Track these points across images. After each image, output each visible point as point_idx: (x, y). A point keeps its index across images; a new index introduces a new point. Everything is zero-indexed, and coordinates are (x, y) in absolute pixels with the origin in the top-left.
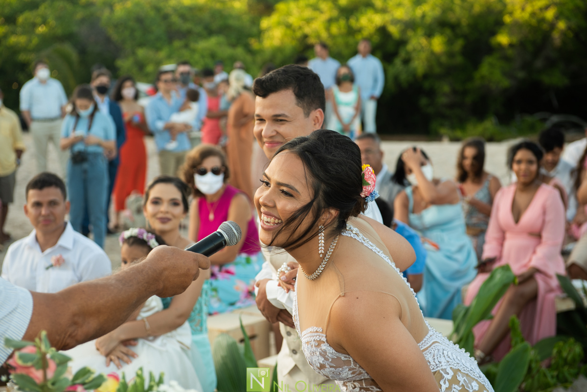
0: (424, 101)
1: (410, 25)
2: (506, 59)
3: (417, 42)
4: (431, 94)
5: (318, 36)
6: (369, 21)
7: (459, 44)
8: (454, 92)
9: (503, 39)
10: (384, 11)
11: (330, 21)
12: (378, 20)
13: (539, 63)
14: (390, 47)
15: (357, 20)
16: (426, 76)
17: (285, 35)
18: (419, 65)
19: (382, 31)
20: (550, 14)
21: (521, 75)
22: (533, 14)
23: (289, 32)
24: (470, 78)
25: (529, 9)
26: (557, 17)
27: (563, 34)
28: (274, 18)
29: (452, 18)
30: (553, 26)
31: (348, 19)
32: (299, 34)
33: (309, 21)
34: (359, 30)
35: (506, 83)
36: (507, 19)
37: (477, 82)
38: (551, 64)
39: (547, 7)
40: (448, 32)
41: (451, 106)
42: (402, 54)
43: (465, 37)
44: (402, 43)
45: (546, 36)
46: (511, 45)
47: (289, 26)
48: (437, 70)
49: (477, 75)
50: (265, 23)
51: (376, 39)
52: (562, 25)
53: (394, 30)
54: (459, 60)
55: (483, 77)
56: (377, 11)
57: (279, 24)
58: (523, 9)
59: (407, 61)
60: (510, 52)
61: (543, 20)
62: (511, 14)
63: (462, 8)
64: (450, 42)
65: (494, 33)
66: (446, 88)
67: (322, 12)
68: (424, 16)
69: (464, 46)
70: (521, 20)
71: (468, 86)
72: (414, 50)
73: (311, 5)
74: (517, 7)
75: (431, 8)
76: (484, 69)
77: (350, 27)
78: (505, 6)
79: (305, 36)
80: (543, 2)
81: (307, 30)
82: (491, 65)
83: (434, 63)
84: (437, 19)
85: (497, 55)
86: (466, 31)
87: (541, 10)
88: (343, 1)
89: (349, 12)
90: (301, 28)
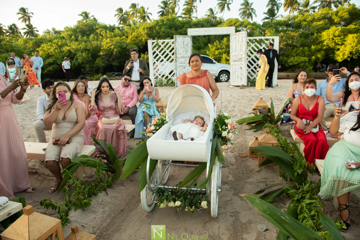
0: (82, 70)
1: (77, 50)
2: (102, 58)
3: (79, 54)
4: (84, 68)
5: (52, 53)
6: (65, 49)
7: (90, 54)
8: (90, 67)
9: (101, 53)
10: (70, 46)
11: (55, 49)
12: (68, 48)
13: (111, 60)
14: (72, 56)
15: (63, 49)
16: (82, 63)
17: (43, 53)
18: (80, 60)
19: (69, 51)
20: (112, 47)
21: (107, 62)
22: (108, 47)
23: (44, 52)
24: (94, 64)
25: (107, 46)
26: (114, 48)
27: (116, 52)
28: (40, 48)
29: (88, 48)
30: (113, 50)
31: (60, 49)
32: (47, 53)
33: (49, 49)
34: (63, 51)
35: (103, 65)
36: (102, 48)
37: (96, 65)
38: (114, 60)
39: (112, 45)
40: (87, 51)
41: (90, 71)
42: (76, 58)
43: (92, 53)
44: (76, 54)
45: (112, 53)
46: (103, 55)
47: (44, 51)
48: (85, 62)
49: (95, 63)
51: (68, 54)
52: (115, 50)
53: (73, 51)
54: (91, 58)
55: (97, 63)
56: (68, 46)
57: (41, 50)
58: (106, 46)
59: (77, 60)
60: (103, 57)
61: (111, 49)
62: (103, 47)
63: (90, 46)
64: (88, 54)
65: (99, 52)
66: (88, 66)
67: (53, 47)
68: (80, 48)
69: (92, 55)
70: (105, 49)
71: (93, 65)
72: (78, 56)
73: (50, 45)
74: (104, 45)
75: (82, 46)
76: (97, 61)
77: (61, 51)
78: (101, 45)
79: (49, 53)
80: (110, 44)
81: (49, 52)
82: (99, 60)
83: (84, 60)
84: (84, 48)
85: (100, 57)
86: (92, 51)
87: (110, 46)
88: (59, 44)
89: (61, 47)
90: (47, 51)
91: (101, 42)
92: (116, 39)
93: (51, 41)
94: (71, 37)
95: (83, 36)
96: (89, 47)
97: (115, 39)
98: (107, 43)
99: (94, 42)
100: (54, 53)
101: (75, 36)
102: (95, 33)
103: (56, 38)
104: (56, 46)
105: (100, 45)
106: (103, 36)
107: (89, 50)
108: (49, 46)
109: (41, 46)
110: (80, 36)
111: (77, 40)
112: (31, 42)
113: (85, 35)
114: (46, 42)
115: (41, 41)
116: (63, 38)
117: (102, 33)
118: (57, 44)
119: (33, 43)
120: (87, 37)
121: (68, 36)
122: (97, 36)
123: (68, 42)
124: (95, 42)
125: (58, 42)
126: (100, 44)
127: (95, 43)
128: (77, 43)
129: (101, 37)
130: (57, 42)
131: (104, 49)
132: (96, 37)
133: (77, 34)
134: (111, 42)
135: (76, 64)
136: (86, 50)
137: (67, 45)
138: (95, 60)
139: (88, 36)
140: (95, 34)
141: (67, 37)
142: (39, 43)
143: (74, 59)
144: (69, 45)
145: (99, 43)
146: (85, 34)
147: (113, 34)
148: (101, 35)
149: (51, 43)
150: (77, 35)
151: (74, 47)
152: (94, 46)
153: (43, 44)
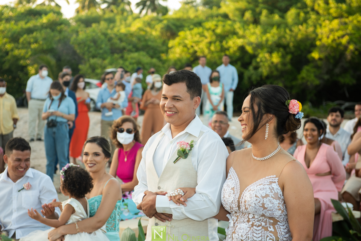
1: (259, 46)
2: (317, 67)
3: (263, 55)
5: (203, 52)
6: (233, 44)
7: (289, 57)
9: (315, 55)
10: (243, 37)
11: (210, 43)
12: (240, 42)
13: (337, 70)
14: (247, 59)
15: (227, 42)
16: (268, 76)
17: (183, 51)
18: (264, 71)
19: (242, 49)
20: (344, 41)
21: (326, 77)
22: (334, 40)
23: (185, 49)
24: (295, 79)
25: (331, 37)
26: (349, 43)
27: (353, 52)
28: (177, 40)
29: (284, 41)
30: (346, 48)
31: (221, 42)
32: (191, 51)
33: (197, 43)
34: (228, 49)
35: (317, 82)
36: (318, 43)
37: (300, 81)
38: (345, 70)
39: (343, 36)
40: (281, 50)
42: (254, 64)
43: (292, 53)
44: (254, 56)
45: (342, 54)
46: (320, 59)
47: (185, 46)
48: (275, 73)
49: (299, 77)
50: (171, 43)
51: (238, 54)
52: (351, 47)
53: (249, 49)
54: (289, 67)
55: (303, 78)
56: (239, 37)
57: (179, 44)
58: (328, 37)
59: (256, 68)
60: (319, 63)
61: (340, 44)
62: (320, 40)
63: (291, 36)
64: (283, 57)
65: (310, 52)
67: (206, 38)
68: (267, 41)
69: (292, 59)
70: (326, 44)
71: (294, 83)
72: (261, 61)
73: (199, 34)
74: (325, 36)
75: (272, 36)
76: (304, 73)
77: (222, 47)
78: (317, 35)
79: (195, 52)
80: (340, 33)
81: (196, 48)
82: (308, 71)
83: (273, 69)
84: (275, 42)
85: (311, 65)
86: (293, 49)
87: (339, 38)
88: (219, 31)
89: (222, 37)
90: (192, 47)
91: (315, 27)
92: (355, 22)
93: (199, 24)
94: (243, 15)
95: (271, 12)
96: (288, 38)
97: (352, 21)
98: (332, 31)
99: (300, 27)
100: (206, 51)
101: (253, 11)
102: (299, 5)
103: (210, 17)
104: (211, 36)
105: (313, 36)
106: (318, 13)
107: (285, 47)
108: (198, 36)
109: (177, 36)
110: (265, 12)
111: (256, 22)
112: (159, 27)
113: (276, 11)
114: (189, 26)
115: (178, 24)
116: (226, 16)
117: (316, 7)
118: (213, 31)
119: (162, 28)
120: (281, 14)
121: (237, 13)
122: (306, 13)
123: (237, 26)
124: (302, 28)
125: (217, 26)
126: (314, 32)
127: (301, 31)
128: (258, 30)
129: (313, 16)
130: (213, 27)
131: (323, 46)
132: (302, 15)
133: (257, 6)
134: (342, 27)
135: (254, 78)
136: (278, 46)
137: (234, 33)
138: (299, 70)
139: (284, 11)
140: (299, 8)
141: (235, 16)
142: (173, 27)
143: (251, 68)
144: (241, 32)
145: (311, 29)
146: (276, 8)
147: (344, 6)
148: (313, 9)
149: (200, 30)
150: (258, 10)
151: (253, 39)
152: (300, 36)
153: (183, 30)
